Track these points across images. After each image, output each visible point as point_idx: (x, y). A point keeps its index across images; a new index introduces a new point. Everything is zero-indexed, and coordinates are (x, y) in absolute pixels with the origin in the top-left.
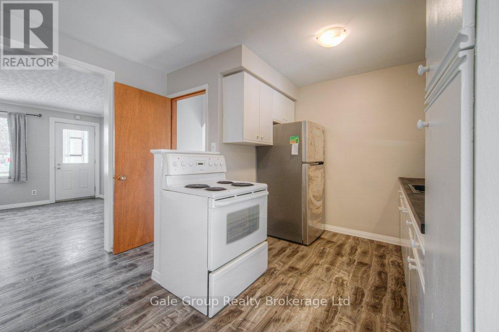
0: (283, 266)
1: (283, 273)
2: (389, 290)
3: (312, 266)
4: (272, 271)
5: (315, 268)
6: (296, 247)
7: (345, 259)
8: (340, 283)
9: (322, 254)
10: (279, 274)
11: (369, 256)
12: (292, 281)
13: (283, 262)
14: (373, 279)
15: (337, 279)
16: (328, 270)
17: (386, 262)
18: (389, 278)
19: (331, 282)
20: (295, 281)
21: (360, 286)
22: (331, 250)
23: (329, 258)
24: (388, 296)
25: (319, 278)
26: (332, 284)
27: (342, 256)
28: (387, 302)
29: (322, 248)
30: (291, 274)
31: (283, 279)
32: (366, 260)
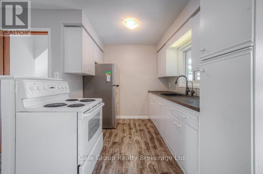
0: (109, 144)
1: (111, 147)
2: (155, 138)
3: (123, 138)
4: (104, 149)
5: (124, 139)
6: (110, 131)
7: (134, 130)
8: (138, 142)
9: (124, 131)
10: (109, 149)
11: (141, 126)
12: (117, 150)
13: (107, 141)
14: (148, 136)
15: (136, 141)
16: (130, 138)
17: (148, 126)
18: (153, 133)
19: (134, 143)
20: (119, 149)
21: (145, 141)
22: (126, 128)
23: (128, 132)
24: (156, 141)
25: (129, 143)
26: (135, 144)
27: (132, 129)
28: (157, 144)
29: (122, 128)
30: (115, 147)
31: (113, 151)
32: (142, 128)
